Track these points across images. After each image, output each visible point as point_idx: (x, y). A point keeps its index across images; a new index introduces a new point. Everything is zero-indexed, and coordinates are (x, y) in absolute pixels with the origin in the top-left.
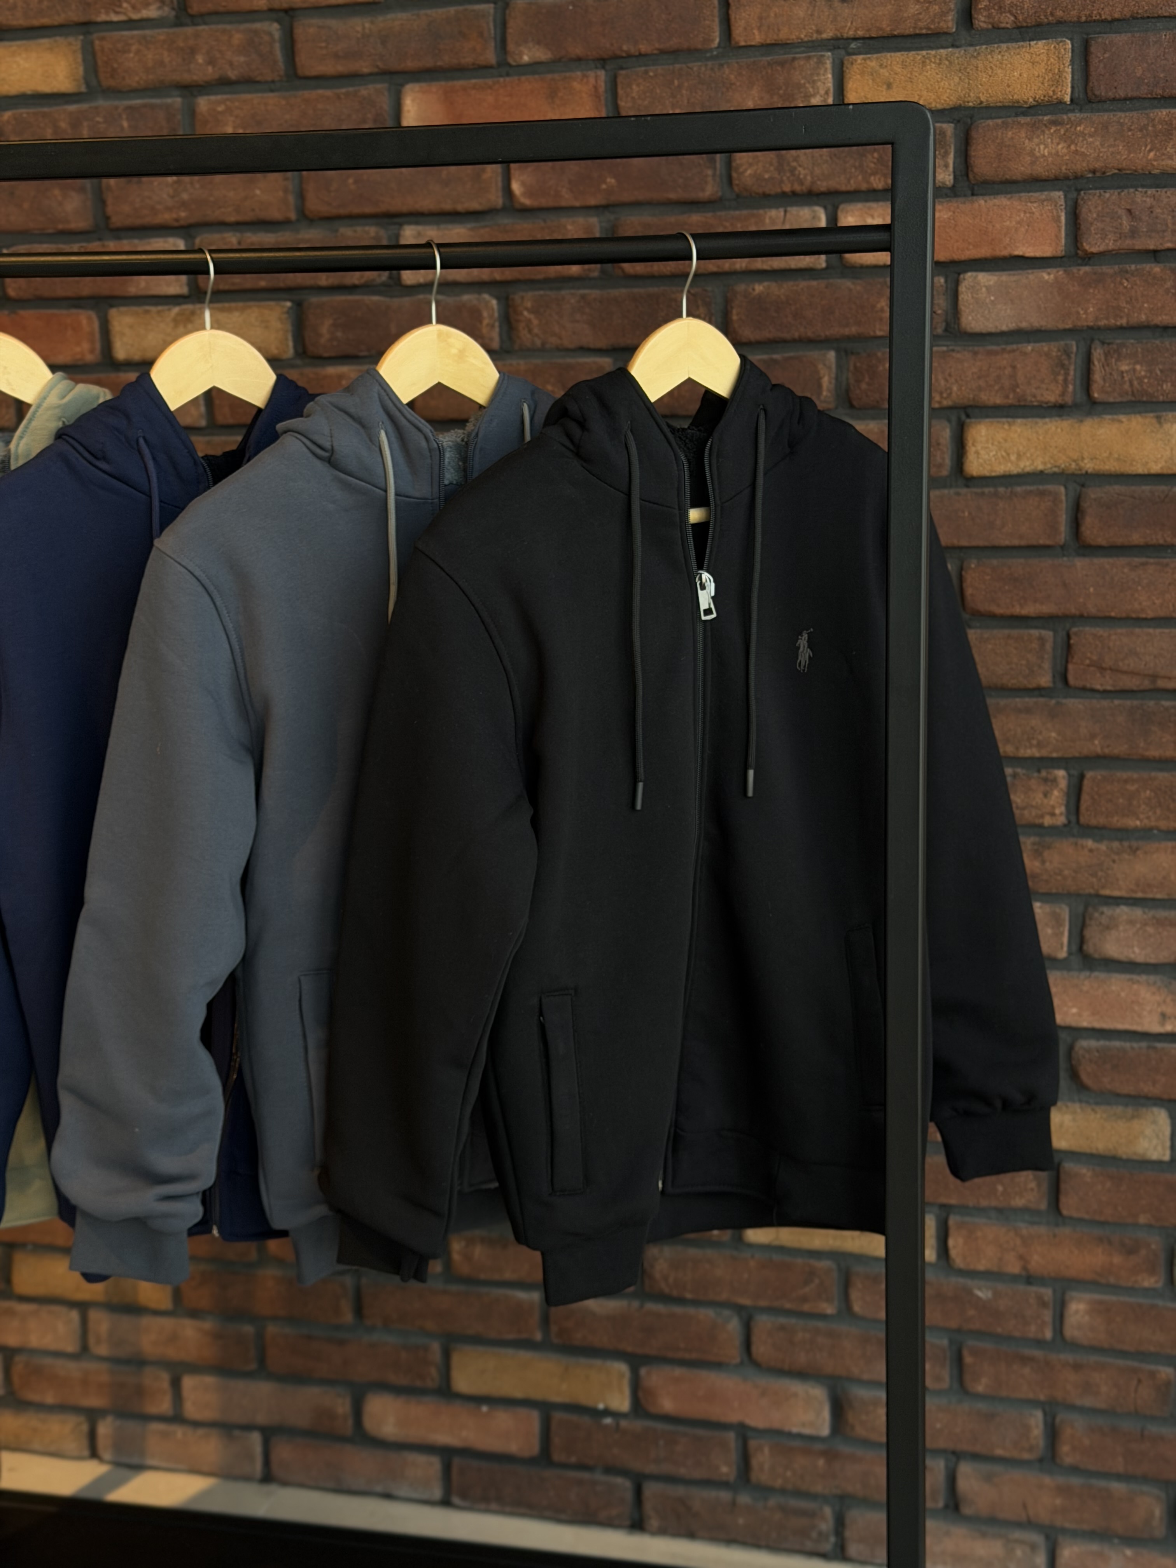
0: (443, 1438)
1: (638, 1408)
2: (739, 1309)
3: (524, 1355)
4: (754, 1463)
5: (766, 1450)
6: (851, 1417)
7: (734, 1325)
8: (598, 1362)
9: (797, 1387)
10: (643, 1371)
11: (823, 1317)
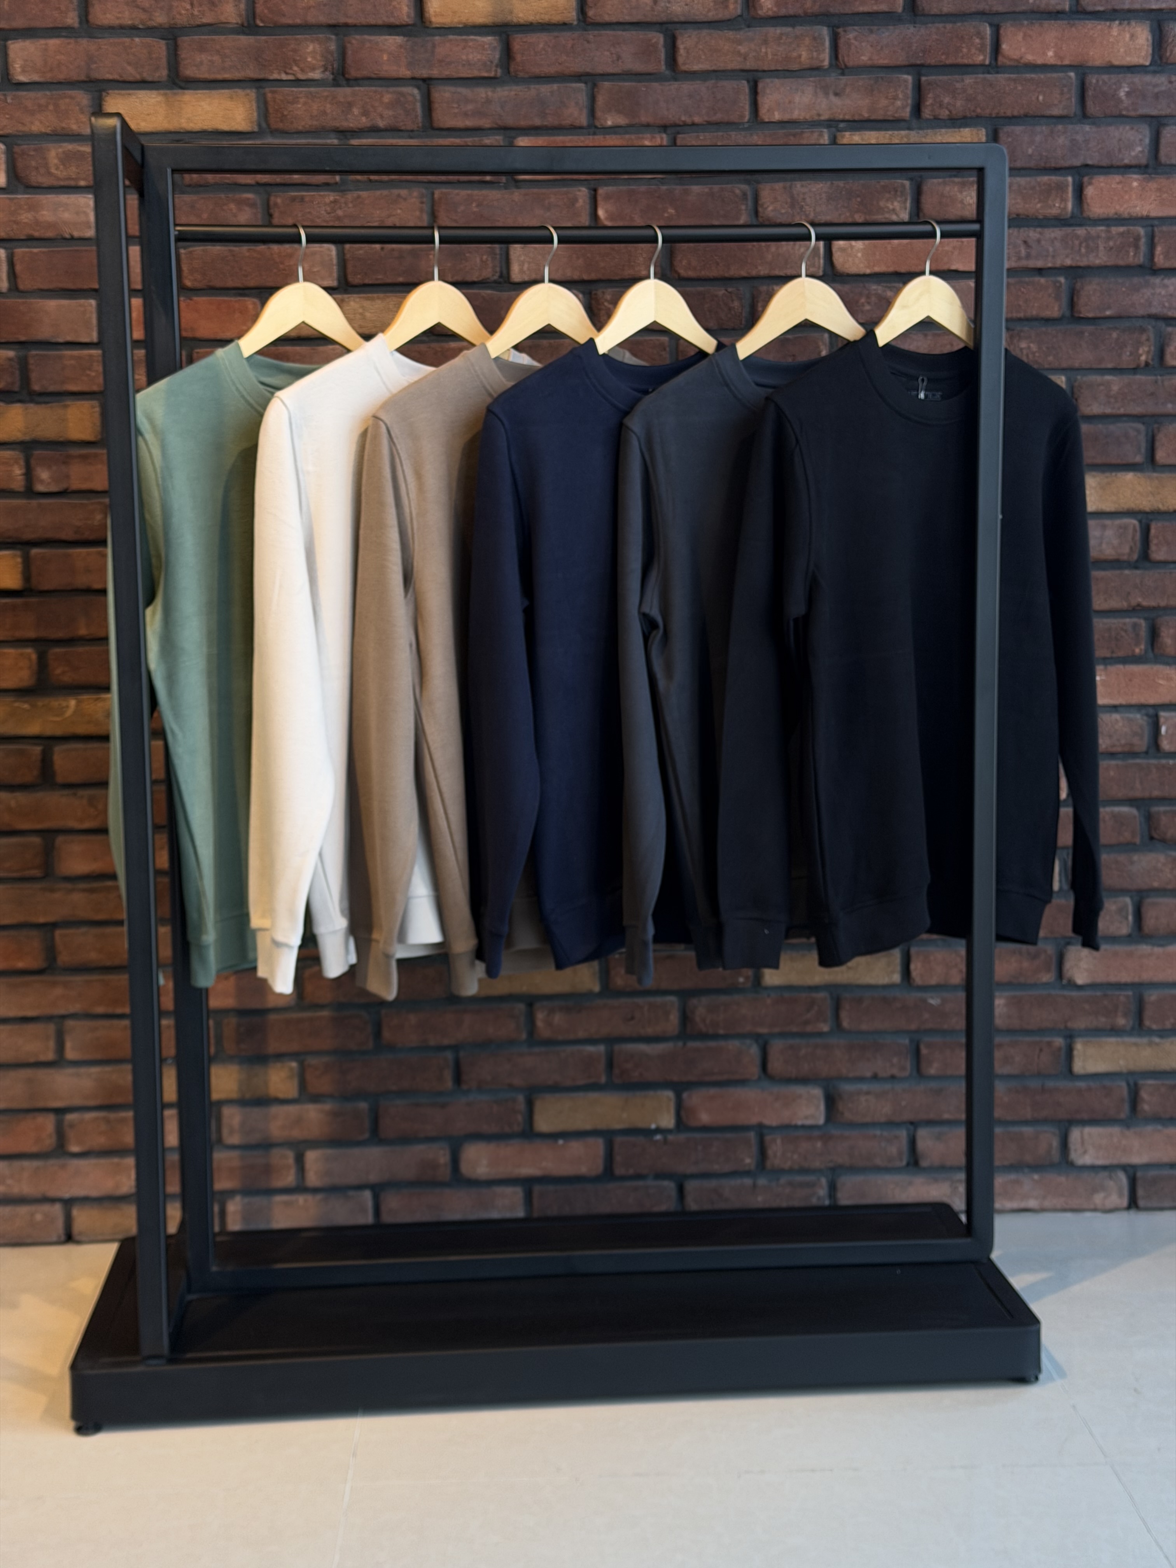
0: (527, 1171)
1: (681, 1125)
2: (757, 1037)
3: (593, 1095)
4: (770, 1153)
5: (779, 1141)
6: (840, 1106)
7: (754, 1050)
8: (651, 1093)
9: (800, 1090)
10: (685, 1095)
11: (820, 1034)
